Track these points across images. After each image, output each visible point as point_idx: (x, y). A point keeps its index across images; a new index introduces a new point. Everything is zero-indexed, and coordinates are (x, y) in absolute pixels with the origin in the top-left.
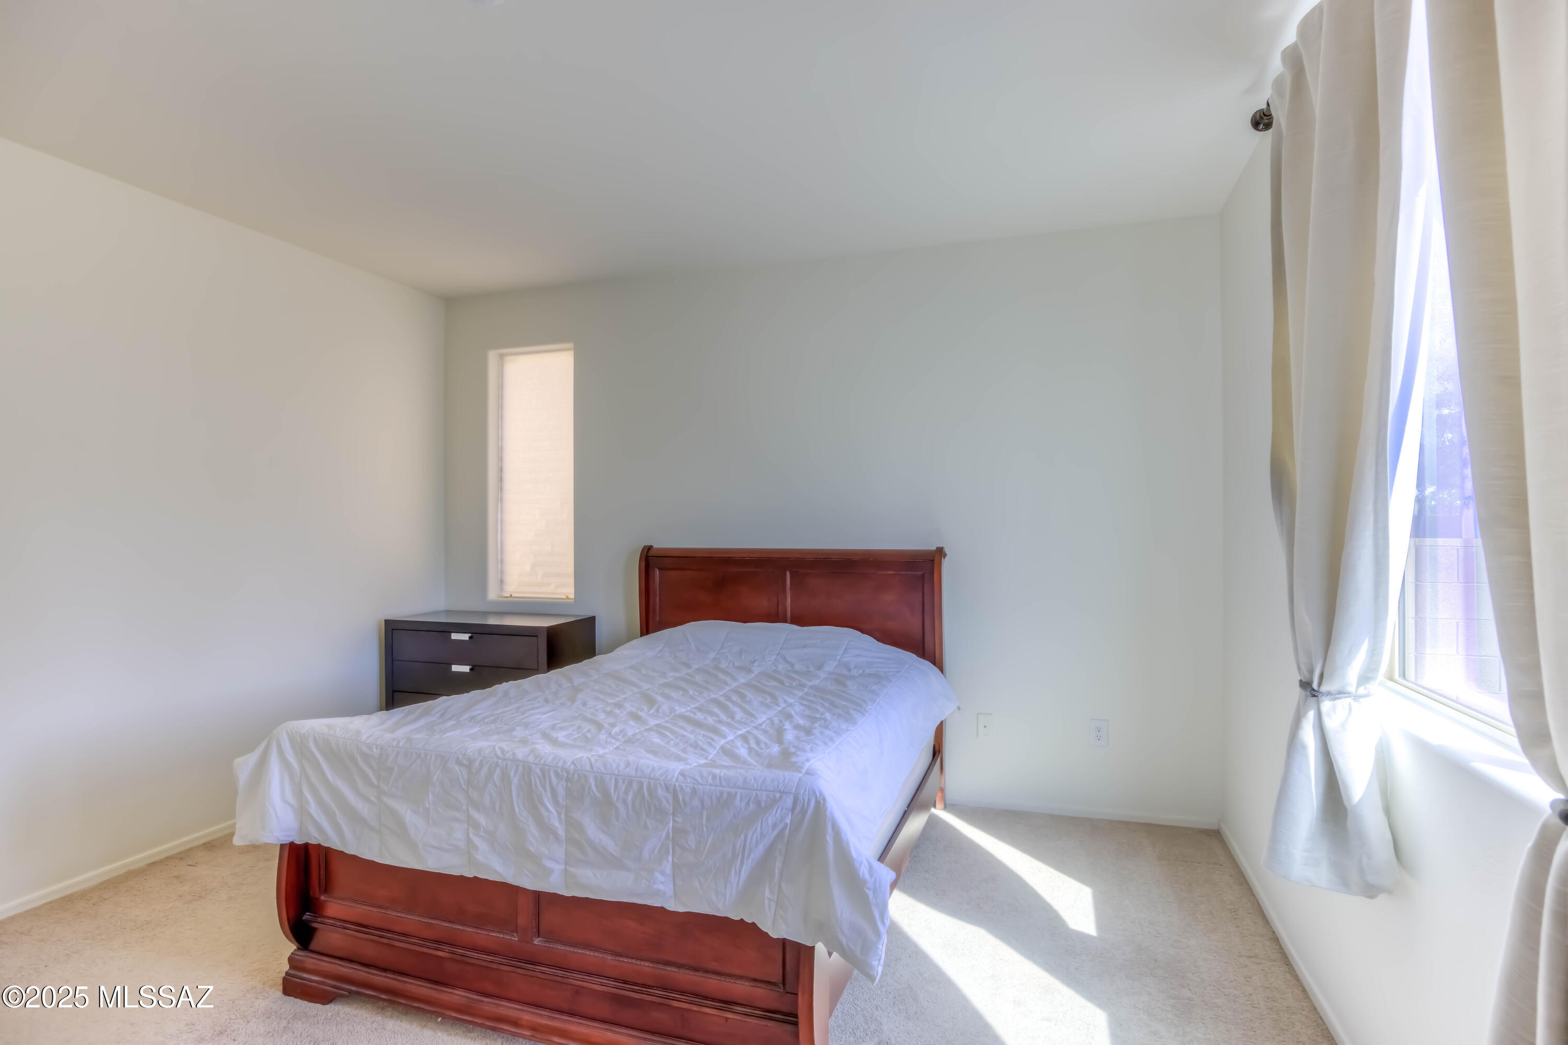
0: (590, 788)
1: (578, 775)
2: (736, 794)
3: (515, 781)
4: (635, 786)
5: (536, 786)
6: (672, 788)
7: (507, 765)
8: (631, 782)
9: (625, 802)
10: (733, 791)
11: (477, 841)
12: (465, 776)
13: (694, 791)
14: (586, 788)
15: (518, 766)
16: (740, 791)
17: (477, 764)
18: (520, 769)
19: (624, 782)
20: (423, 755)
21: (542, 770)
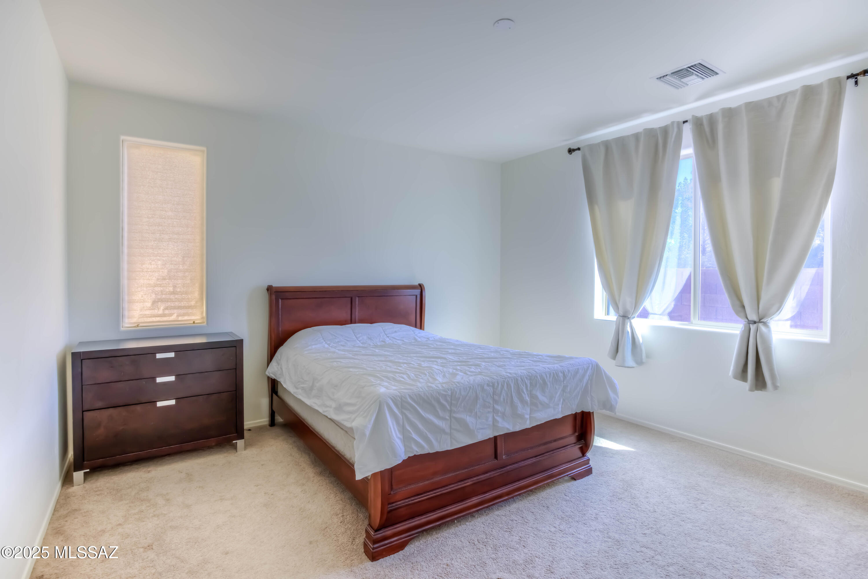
0: (539, 379)
1: (534, 376)
2: (579, 368)
3: (512, 386)
4: (552, 374)
5: (520, 385)
6: (562, 371)
7: (508, 380)
8: (550, 374)
9: (550, 382)
10: (578, 367)
11: (497, 418)
12: (492, 389)
13: (569, 371)
14: (538, 380)
15: (512, 380)
16: (579, 367)
17: (496, 384)
18: (513, 380)
19: (548, 374)
20: (472, 387)
21: (521, 378)
